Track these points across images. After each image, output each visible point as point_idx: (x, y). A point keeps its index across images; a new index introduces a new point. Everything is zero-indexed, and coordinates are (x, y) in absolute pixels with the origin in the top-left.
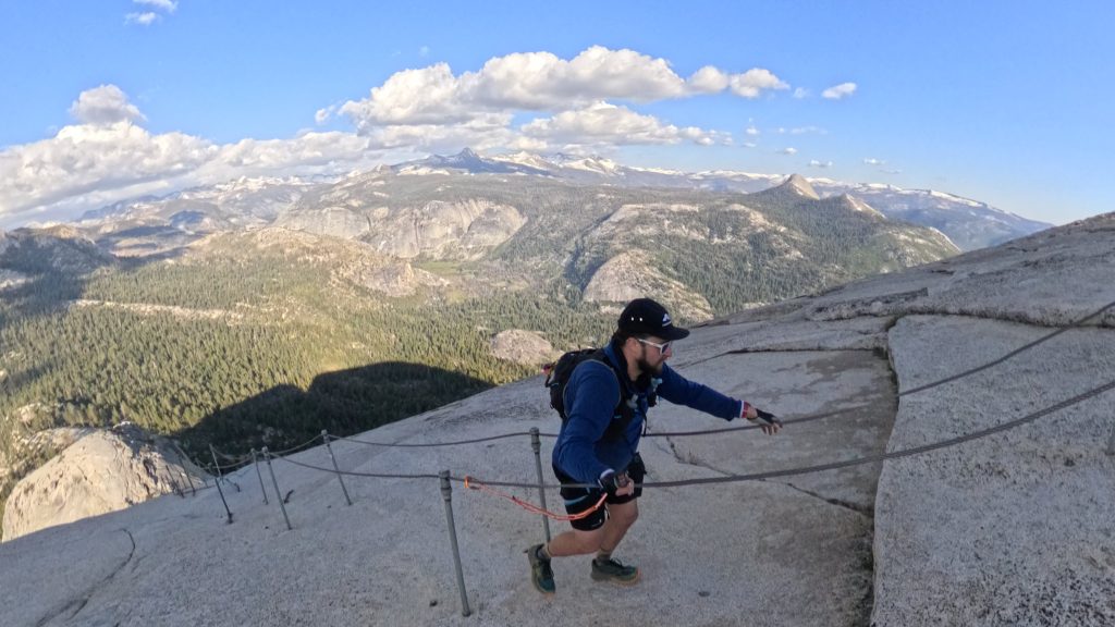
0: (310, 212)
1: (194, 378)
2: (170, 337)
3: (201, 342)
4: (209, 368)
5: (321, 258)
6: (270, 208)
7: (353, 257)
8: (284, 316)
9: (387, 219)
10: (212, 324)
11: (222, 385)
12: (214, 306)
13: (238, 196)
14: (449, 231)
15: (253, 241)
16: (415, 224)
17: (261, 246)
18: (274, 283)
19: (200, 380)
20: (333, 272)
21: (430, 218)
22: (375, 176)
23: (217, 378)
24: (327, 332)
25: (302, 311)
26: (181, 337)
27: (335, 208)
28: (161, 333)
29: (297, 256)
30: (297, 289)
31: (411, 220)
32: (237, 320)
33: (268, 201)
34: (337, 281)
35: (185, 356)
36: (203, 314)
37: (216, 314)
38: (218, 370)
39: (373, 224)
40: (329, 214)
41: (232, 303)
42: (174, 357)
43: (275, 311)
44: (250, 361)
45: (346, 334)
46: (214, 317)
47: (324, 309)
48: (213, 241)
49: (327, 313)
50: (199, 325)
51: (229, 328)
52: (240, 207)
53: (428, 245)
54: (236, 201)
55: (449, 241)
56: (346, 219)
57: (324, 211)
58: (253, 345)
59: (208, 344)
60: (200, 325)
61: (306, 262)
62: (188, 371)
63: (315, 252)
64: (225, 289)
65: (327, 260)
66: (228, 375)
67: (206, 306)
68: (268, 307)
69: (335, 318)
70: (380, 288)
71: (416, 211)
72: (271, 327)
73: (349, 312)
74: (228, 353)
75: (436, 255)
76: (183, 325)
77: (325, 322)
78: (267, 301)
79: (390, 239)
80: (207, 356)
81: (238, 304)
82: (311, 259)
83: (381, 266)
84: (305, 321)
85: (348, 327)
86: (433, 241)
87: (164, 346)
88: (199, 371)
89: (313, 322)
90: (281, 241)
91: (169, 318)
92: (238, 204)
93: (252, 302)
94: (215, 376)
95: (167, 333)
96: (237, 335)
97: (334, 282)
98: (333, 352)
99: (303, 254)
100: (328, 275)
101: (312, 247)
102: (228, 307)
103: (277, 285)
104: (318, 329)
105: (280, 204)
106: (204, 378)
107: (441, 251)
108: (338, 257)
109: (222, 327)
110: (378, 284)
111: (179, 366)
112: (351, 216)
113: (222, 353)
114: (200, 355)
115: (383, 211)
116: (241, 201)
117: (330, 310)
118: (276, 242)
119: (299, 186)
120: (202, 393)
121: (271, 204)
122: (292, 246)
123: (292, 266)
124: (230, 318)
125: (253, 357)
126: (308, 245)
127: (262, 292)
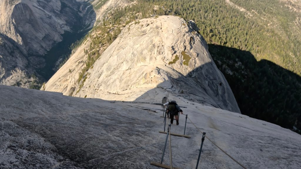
1: (223, 27)
2: (221, 9)
3: (232, 17)
4: (230, 27)
5: (295, 10)
8: (269, 25)
10: (239, 12)
11: (232, 36)
12: (243, 6)
18: (271, 9)
19: (225, 30)
20: (298, 18)
23: (231, 33)
24: (283, 41)
25: (277, 27)
26: (225, 12)
28: (218, 6)
29: (285, 3)
30: (279, 17)
32: (249, 16)
34: (298, 23)
35: (223, 19)
36: (237, 7)
37: (242, 10)
38: (234, 30)
41: (250, 9)
42: (219, 17)
43: (266, 21)
44: (247, 34)
45: (290, 47)
46: (241, 10)
47: (287, 31)
49: (287, 34)
50: (234, 10)
51: (245, 18)
58: (251, 29)
59: (234, 19)
60: (234, 11)
61: (288, 8)
62: (222, 24)
63: (293, 5)
64: (250, 2)
65: (297, 11)
66: (236, 34)
67: (240, 5)
68: (264, 17)
69: (289, 38)
72: (262, 26)
73: (296, 39)
74: (240, 26)
76: (228, 7)
77: (284, 37)
78: (265, 15)
80: (232, 23)
81: (253, 10)
82: (291, 8)
84: (276, 32)
85: (292, 45)
87: (217, 12)
88: (226, 26)
89: (279, 33)
91: (223, 3)
93: (258, 12)
94: (231, 32)
95: (220, 7)
96: (247, 22)
97: (296, 23)
98: (281, 51)
99: (288, 4)
100: (295, 18)
101: (293, 3)
102: (248, 10)
103: (272, 11)
104: (280, 38)
106: (226, 30)
109: (242, 16)
111: (219, 21)
113: (238, 25)
114: (229, 21)
117: (289, 33)
120: (223, 34)
123: (282, 6)
124: (247, 14)
125: (249, 33)
126: (292, 1)
127: (264, 11)
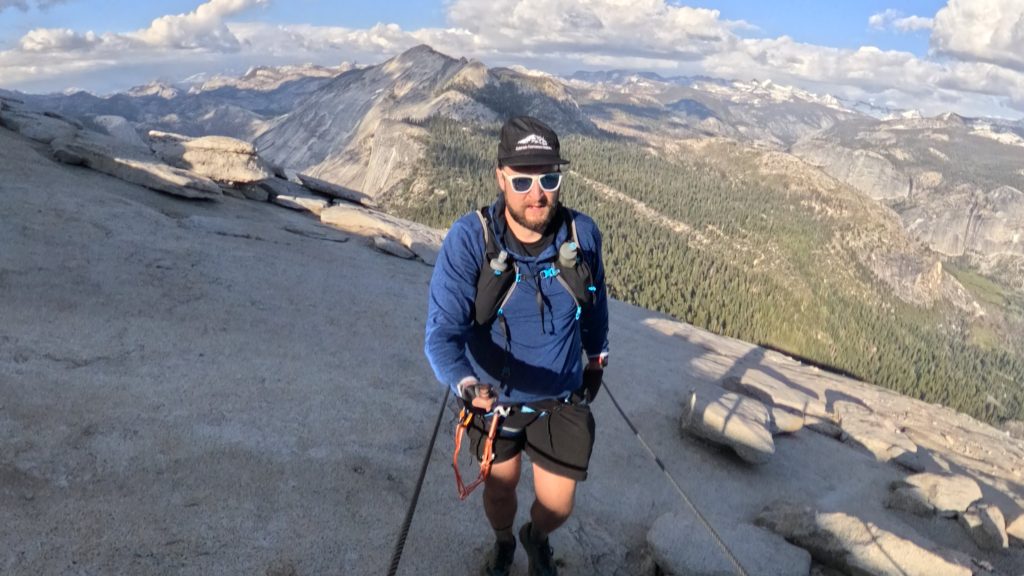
0: (839, 149)
1: (626, 282)
2: (622, 230)
3: (651, 251)
4: (646, 278)
5: (830, 211)
6: (791, 127)
7: (870, 226)
8: (756, 262)
9: (936, 190)
10: (672, 236)
11: (650, 303)
12: (682, 219)
13: (756, 101)
14: (1016, 238)
15: (756, 161)
16: (972, 211)
17: (764, 171)
18: (762, 219)
19: (631, 287)
20: (838, 235)
21: (995, 210)
22: (938, 125)
23: (649, 295)
24: (797, 304)
25: (779, 265)
26: (633, 236)
27: (871, 154)
28: (614, 222)
29: (802, 197)
30: (785, 238)
31: (968, 203)
32: (700, 243)
33: (791, 118)
34: (839, 247)
35: (627, 256)
36: (667, 221)
37: (681, 228)
38: (655, 285)
39: (914, 191)
40: (862, 159)
41: (703, 223)
42: (616, 252)
43: (749, 252)
44: (693, 293)
45: (818, 318)
46: (678, 229)
47: (807, 275)
48: (709, 146)
49: (809, 281)
50: (657, 230)
51: (688, 249)
52: (755, 116)
53: (979, 248)
54: (752, 106)
55: (1009, 253)
56: (882, 171)
57: (857, 153)
58: (705, 279)
59: (658, 255)
60: (657, 233)
61: (811, 209)
62: (623, 273)
63: (826, 201)
64: (703, 204)
65: (836, 216)
66: (662, 296)
67: (673, 215)
68: (743, 244)
69: (814, 292)
70: (888, 280)
71: (979, 192)
72: (735, 268)
73: (835, 293)
74: (674, 274)
75: (983, 265)
76: (641, 224)
77: (802, 292)
78: (745, 237)
79: (931, 219)
80: (650, 266)
81: (710, 227)
82: (818, 208)
83: (902, 252)
84: (778, 278)
85: (825, 310)
86: (987, 243)
87: (611, 238)
88: (634, 277)
89: (786, 284)
90: (789, 173)
91: (628, 211)
92: (753, 111)
93: (726, 232)
94: (648, 290)
95: (620, 225)
96: (693, 261)
97: (834, 247)
98: (792, 330)
99: (810, 198)
100: (829, 236)
101: (825, 193)
102: (698, 226)
103: (764, 223)
104: (788, 295)
105: (806, 127)
106: (636, 287)
107: (994, 263)
108: (851, 218)
109: (681, 244)
110: (888, 274)
111: (616, 263)
112: (889, 170)
113: (668, 271)
114: (644, 262)
115: (934, 178)
116: (758, 109)
117: (813, 280)
118: (784, 171)
119: (837, 111)
120: (626, 299)
121: (794, 123)
122: (800, 183)
123: (792, 207)
124: (694, 238)
125: (699, 292)
126: (820, 189)
127: (743, 224)
